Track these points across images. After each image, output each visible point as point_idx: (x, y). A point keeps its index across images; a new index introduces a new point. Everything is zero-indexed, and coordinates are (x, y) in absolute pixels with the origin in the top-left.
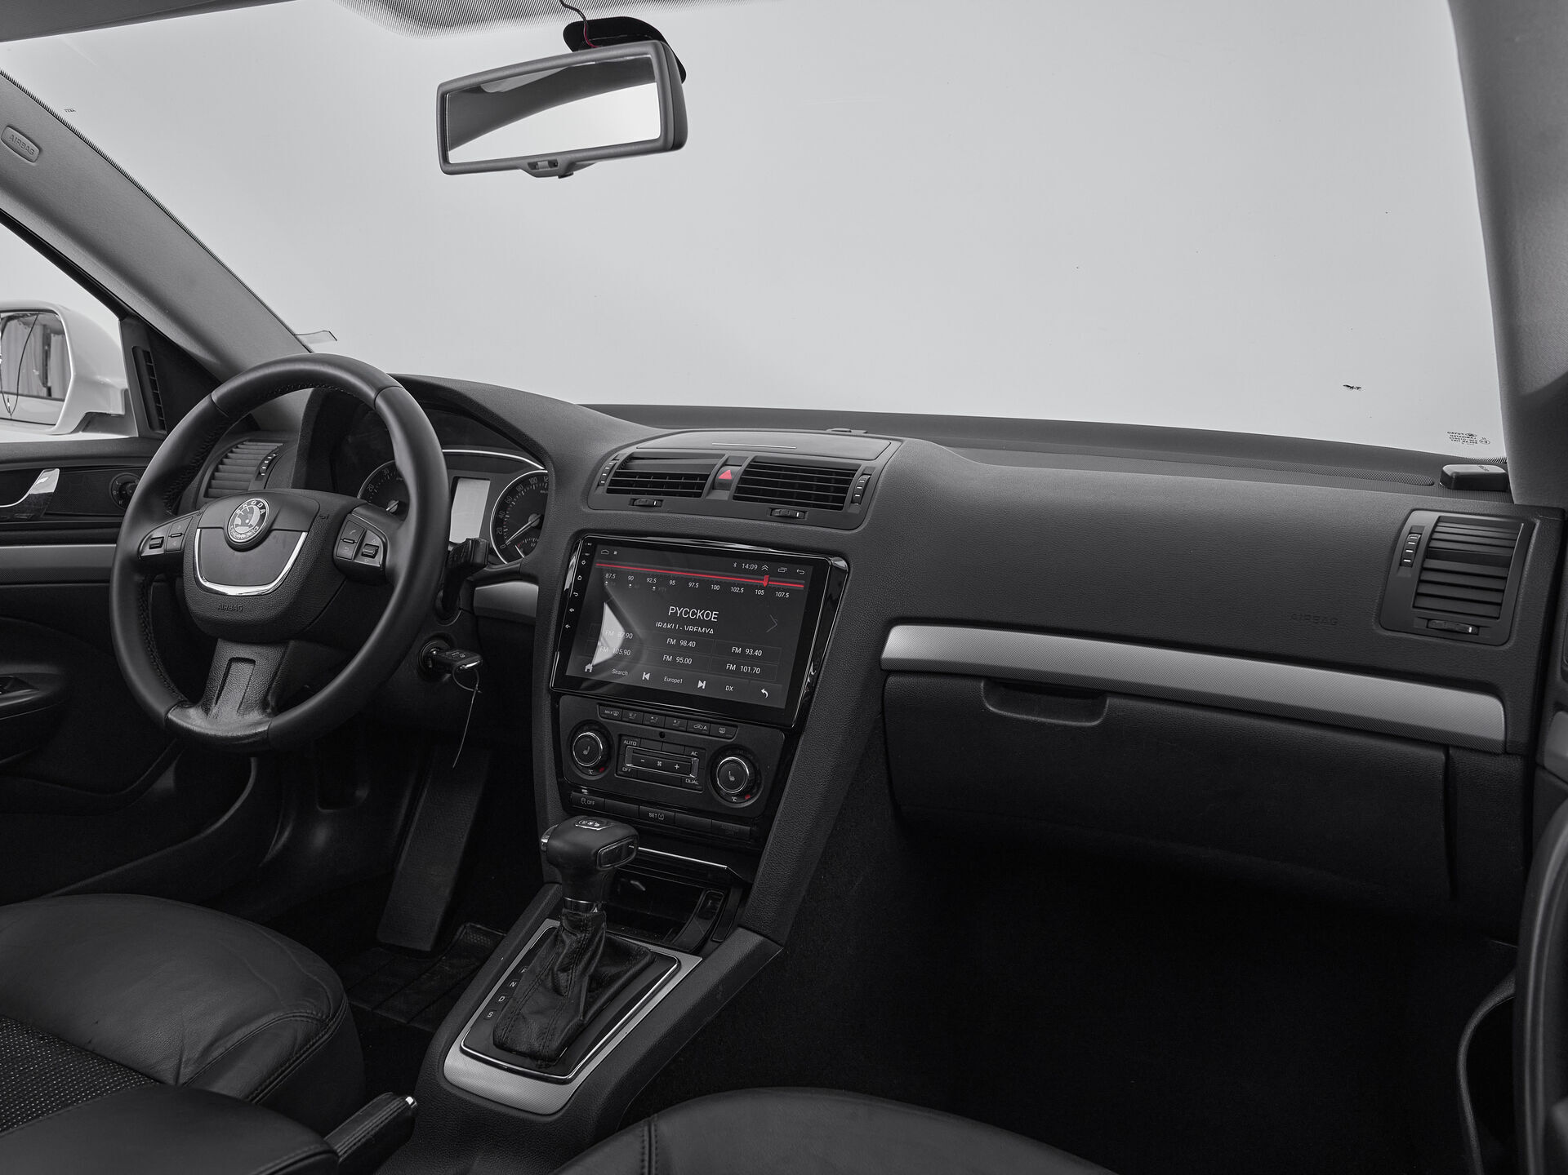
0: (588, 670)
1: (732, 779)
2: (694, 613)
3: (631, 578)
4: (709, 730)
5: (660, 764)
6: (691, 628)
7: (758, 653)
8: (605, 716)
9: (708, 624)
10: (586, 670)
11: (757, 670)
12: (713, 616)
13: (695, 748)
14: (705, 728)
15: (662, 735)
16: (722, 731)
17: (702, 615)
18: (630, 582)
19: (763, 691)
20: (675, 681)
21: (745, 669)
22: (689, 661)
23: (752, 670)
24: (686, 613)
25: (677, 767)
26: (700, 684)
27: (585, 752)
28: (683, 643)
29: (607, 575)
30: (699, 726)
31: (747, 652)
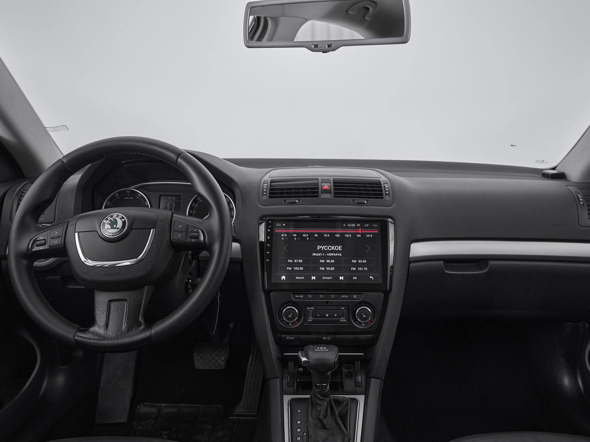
0: (283, 279)
1: (364, 316)
2: (330, 248)
3: (295, 235)
4: (349, 297)
5: (327, 315)
6: (330, 254)
7: (364, 261)
8: (296, 298)
9: (338, 252)
10: (282, 279)
11: (366, 269)
12: (339, 248)
13: (343, 306)
14: (347, 296)
15: (327, 302)
16: (355, 297)
17: (334, 248)
18: (295, 237)
19: (371, 277)
20: (328, 278)
21: (360, 269)
22: (333, 269)
23: (363, 269)
24: (326, 248)
25: (336, 315)
26: (341, 278)
27: (290, 316)
28: (328, 261)
29: (282, 235)
30: (344, 296)
31: (359, 261)
